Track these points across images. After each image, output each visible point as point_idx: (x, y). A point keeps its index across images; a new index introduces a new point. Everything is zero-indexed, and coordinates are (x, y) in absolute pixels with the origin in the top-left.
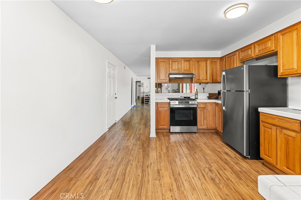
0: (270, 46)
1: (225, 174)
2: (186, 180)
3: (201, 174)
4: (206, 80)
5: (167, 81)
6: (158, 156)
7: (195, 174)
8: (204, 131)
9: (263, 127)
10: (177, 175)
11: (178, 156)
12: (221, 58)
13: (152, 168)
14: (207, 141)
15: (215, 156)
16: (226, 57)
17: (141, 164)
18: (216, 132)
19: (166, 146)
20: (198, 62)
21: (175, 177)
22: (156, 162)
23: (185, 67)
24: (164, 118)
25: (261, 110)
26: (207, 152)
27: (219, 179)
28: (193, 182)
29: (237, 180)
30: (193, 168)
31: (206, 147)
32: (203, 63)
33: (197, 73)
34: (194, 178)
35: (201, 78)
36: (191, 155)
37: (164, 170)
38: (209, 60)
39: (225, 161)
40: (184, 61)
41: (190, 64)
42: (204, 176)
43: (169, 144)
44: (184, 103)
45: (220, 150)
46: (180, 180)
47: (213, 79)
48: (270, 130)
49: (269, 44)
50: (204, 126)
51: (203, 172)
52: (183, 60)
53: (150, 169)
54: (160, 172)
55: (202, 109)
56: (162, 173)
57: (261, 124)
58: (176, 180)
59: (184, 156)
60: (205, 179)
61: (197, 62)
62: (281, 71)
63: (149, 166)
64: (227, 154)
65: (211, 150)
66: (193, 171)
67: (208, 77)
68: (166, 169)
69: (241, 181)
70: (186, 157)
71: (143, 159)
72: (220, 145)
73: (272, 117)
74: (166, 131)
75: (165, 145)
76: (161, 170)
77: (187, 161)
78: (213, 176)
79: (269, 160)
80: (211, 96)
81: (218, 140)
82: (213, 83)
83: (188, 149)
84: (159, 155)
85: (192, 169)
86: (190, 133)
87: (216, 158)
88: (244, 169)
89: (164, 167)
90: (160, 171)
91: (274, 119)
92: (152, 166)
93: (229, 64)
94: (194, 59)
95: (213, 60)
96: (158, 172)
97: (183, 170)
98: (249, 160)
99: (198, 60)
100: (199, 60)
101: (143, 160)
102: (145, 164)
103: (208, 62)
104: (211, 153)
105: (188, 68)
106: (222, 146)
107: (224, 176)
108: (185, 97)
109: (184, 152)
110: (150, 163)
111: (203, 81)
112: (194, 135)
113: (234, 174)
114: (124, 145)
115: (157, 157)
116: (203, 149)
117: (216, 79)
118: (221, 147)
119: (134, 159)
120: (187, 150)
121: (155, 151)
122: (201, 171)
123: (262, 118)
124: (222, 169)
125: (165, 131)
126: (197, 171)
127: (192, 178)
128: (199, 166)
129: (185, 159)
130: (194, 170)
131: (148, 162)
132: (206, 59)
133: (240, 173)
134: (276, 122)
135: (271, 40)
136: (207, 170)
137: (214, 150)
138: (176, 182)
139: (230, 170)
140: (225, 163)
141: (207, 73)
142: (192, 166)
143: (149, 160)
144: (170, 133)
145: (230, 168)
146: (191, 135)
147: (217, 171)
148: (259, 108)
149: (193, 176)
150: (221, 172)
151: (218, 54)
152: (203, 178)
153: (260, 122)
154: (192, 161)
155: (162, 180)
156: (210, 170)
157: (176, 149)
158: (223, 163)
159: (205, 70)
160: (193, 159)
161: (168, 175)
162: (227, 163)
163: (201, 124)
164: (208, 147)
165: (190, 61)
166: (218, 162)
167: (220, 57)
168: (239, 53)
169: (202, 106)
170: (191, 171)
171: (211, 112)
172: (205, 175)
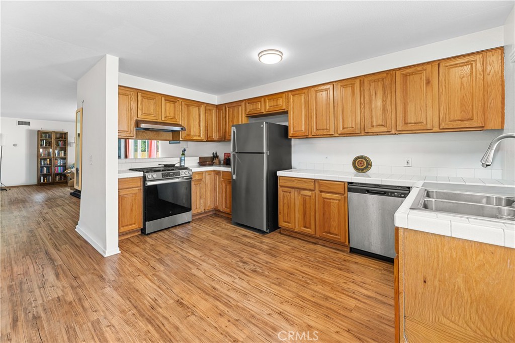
0: (281, 104)
1: (260, 259)
2: (229, 290)
3: (238, 272)
4: (199, 136)
5: (132, 135)
6: (156, 282)
7: (231, 276)
8: (200, 216)
9: (281, 192)
10: (212, 291)
11: (190, 265)
12: (219, 107)
13: (163, 305)
14: (213, 229)
15: (237, 244)
16: (227, 107)
17: (134, 311)
18: (215, 214)
19: (158, 259)
20: (188, 106)
21: (212, 295)
22: (161, 292)
23: (168, 112)
24: (132, 210)
25: (279, 173)
26: (224, 243)
27: (260, 267)
28: (237, 286)
29: (274, 259)
30: (225, 271)
31: (217, 237)
32: (194, 109)
33: (186, 124)
34: (235, 281)
35: (192, 134)
36: (208, 256)
37: (188, 296)
38: (203, 106)
39: (250, 245)
40: (165, 100)
41: (175, 107)
42: (244, 273)
43: (160, 254)
44: (171, 175)
45: (236, 235)
46: (222, 295)
47: (208, 135)
48: (289, 194)
49: (280, 102)
50: (200, 208)
51: (238, 268)
52: (163, 99)
53: (161, 308)
54: (184, 302)
55: (198, 183)
56: (188, 302)
57: (280, 189)
58: (216, 298)
59: (200, 262)
60: (247, 275)
61: (186, 107)
62: (292, 132)
63: (155, 306)
64: (245, 236)
65: (227, 239)
66: (227, 274)
67: (201, 132)
68: (189, 292)
69: (277, 258)
70: (204, 261)
71: (130, 301)
72: (231, 228)
73: (291, 180)
74: (135, 235)
75: (154, 259)
76: (182, 299)
77: (209, 266)
78: (252, 267)
79: (288, 226)
80: (203, 162)
81: (225, 223)
82: (207, 141)
83: (196, 249)
84: (156, 279)
85: (224, 273)
86: (181, 226)
87: (239, 246)
88: (271, 245)
89: (184, 292)
90: (182, 301)
91: (293, 181)
92: (161, 302)
93: (231, 116)
94: (181, 100)
95: (208, 108)
96: (180, 303)
97: (213, 280)
98: (269, 235)
99: (187, 103)
100: (189, 103)
101: (129, 303)
102: (143, 306)
103: (202, 109)
104: (229, 242)
105: (172, 115)
106: (234, 229)
107: (261, 261)
108: (166, 166)
109: (195, 257)
110: (151, 300)
111: (195, 138)
112: (189, 227)
113: (268, 255)
114: (40, 301)
115: (157, 284)
116: (216, 241)
117: (211, 135)
118: (234, 231)
119: (107, 312)
120: (197, 251)
121: (144, 276)
122: (236, 269)
123: (280, 182)
124: (254, 255)
125: (132, 235)
126: (233, 272)
127: (232, 283)
128: (229, 265)
129: (204, 264)
130: (228, 272)
131: (145, 302)
132: (199, 104)
133: (271, 251)
134: (294, 184)
135: (282, 97)
136: (241, 264)
137: (229, 238)
138: (218, 300)
139: (261, 252)
140: (251, 247)
141: (200, 126)
142: (221, 269)
143: (145, 297)
144: (146, 237)
145: (260, 250)
146: (186, 229)
147: (251, 259)
148: (278, 172)
149: (232, 279)
150: (255, 259)
151: (215, 99)
152: (243, 275)
153: (279, 187)
154: (216, 263)
155: (198, 311)
156: (244, 263)
157: (178, 256)
158: (249, 248)
159: (198, 121)
160: (215, 259)
161: (200, 298)
162: (253, 246)
163: (197, 206)
164: (220, 236)
165: (176, 102)
166: (244, 249)
167: (217, 104)
168: (245, 104)
169: (197, 177)
170: (225, 275)
171: (209, 185)
172: (243, 271)
